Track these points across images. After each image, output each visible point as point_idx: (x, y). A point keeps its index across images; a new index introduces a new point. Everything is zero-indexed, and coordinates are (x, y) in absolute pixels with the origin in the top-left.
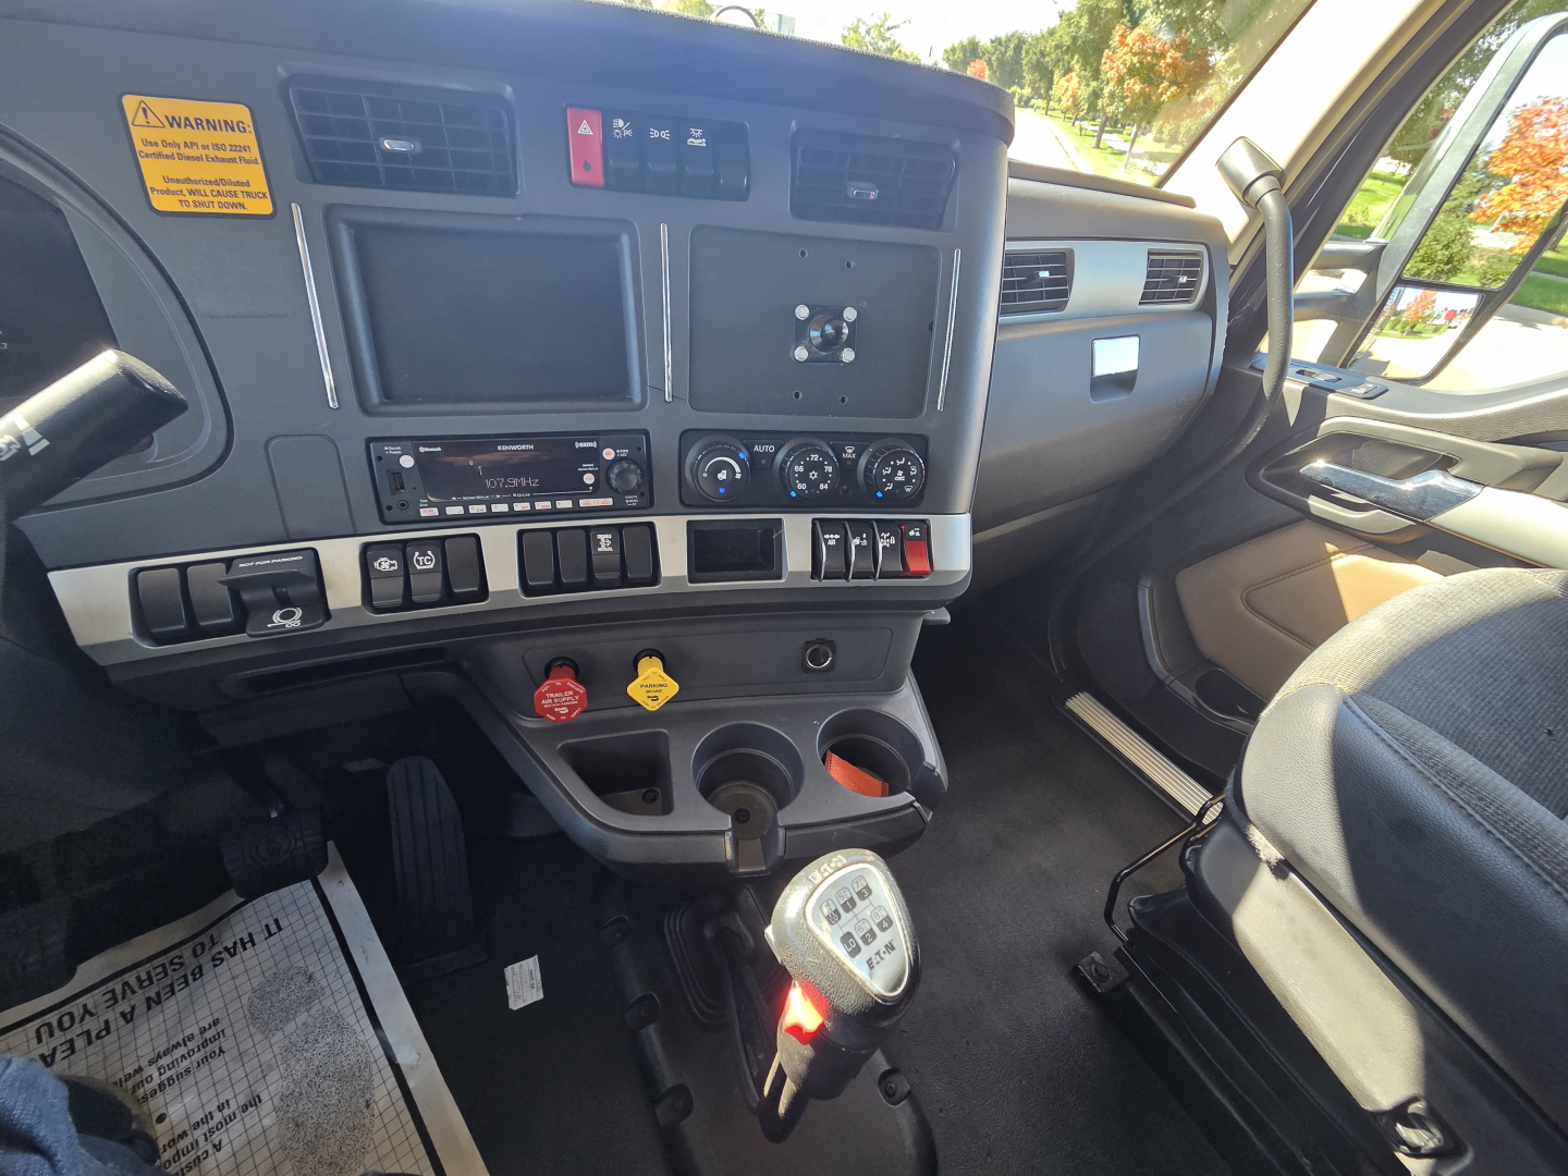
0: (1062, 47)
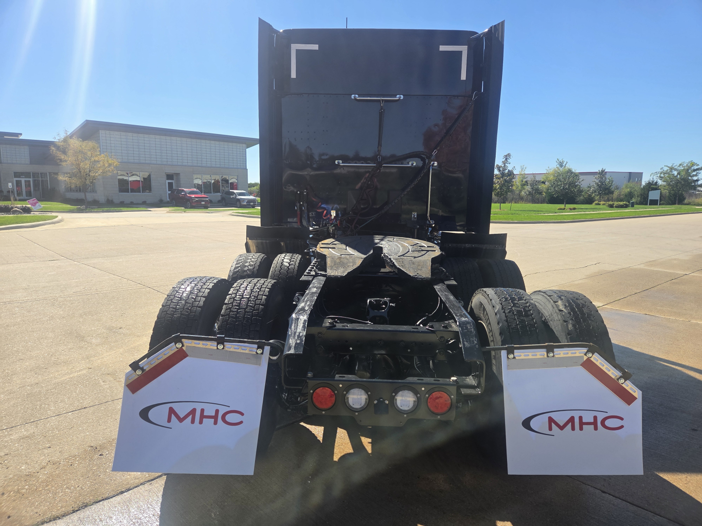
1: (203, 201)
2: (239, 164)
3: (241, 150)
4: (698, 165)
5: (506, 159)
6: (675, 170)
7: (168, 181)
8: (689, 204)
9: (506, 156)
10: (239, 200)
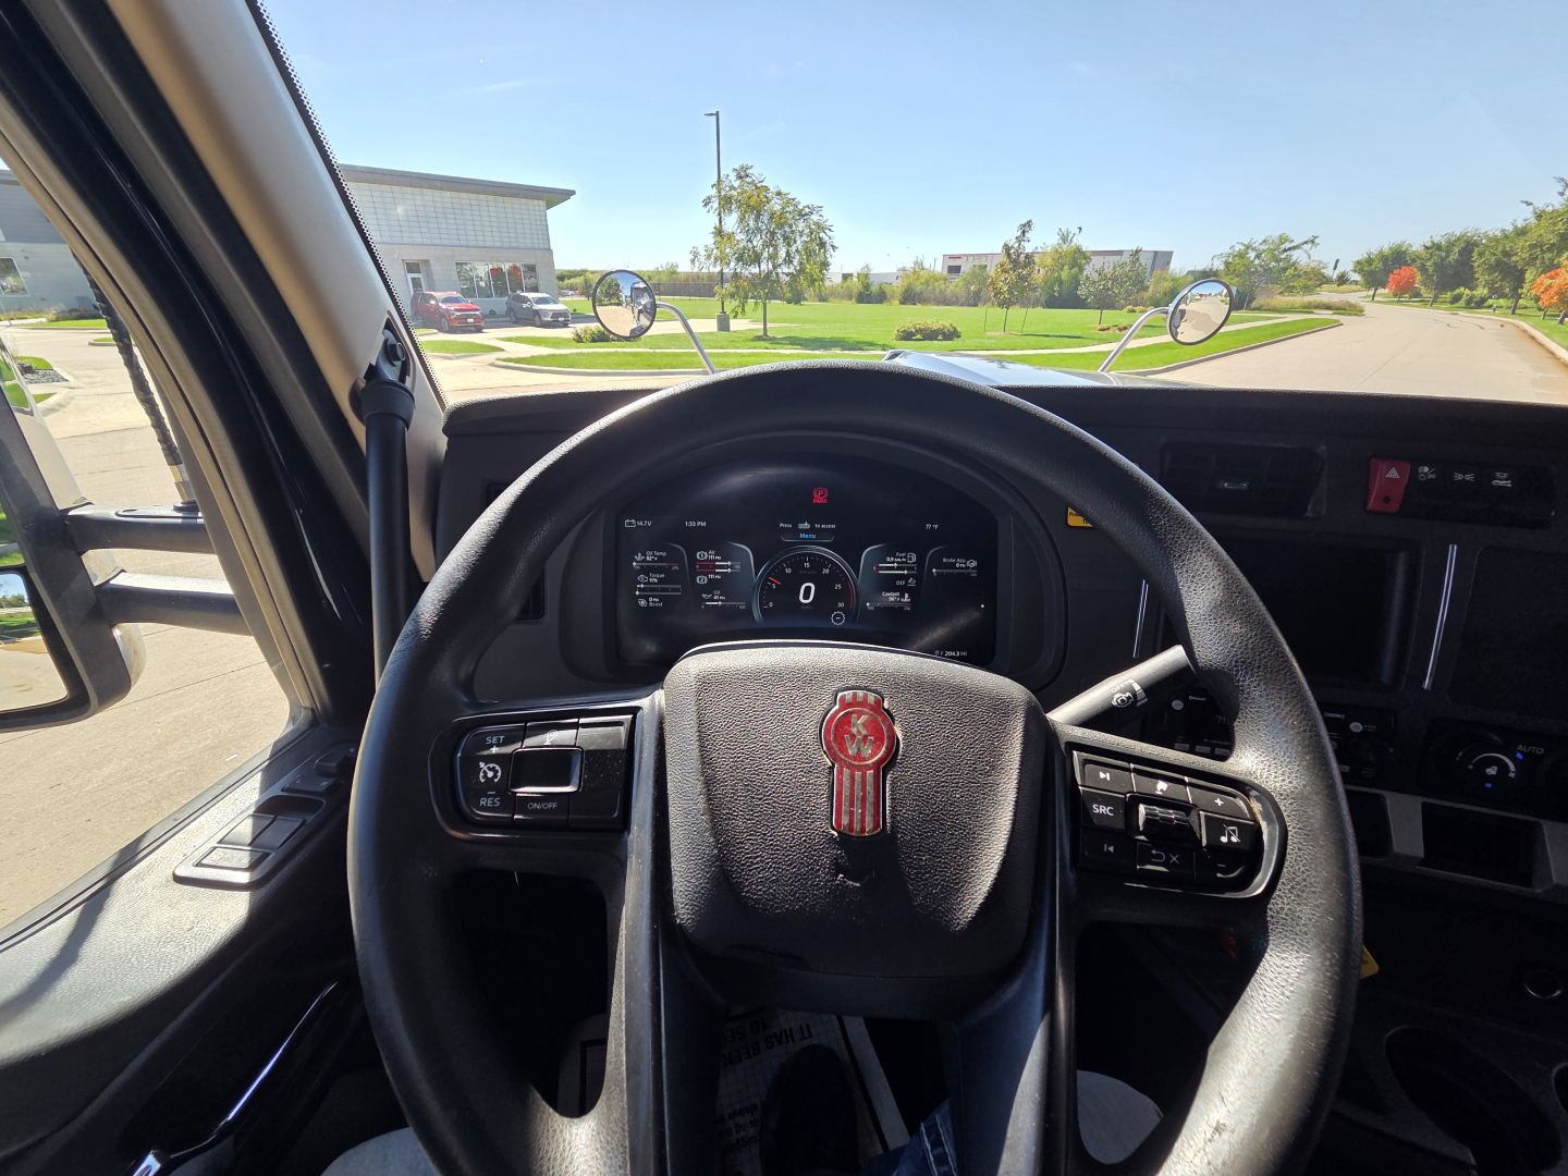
0: (1542, 246)
1: (470, 316)
2: (536, 241)
3: (537, 213)
4: (1292, 241)
5: (1024, 232)
6: (1254, 249)
7: (410, 276)
8: (1259, 309)
9: (1024, 226)
10: (537, 312)
